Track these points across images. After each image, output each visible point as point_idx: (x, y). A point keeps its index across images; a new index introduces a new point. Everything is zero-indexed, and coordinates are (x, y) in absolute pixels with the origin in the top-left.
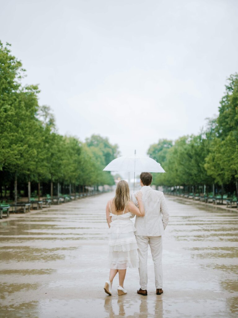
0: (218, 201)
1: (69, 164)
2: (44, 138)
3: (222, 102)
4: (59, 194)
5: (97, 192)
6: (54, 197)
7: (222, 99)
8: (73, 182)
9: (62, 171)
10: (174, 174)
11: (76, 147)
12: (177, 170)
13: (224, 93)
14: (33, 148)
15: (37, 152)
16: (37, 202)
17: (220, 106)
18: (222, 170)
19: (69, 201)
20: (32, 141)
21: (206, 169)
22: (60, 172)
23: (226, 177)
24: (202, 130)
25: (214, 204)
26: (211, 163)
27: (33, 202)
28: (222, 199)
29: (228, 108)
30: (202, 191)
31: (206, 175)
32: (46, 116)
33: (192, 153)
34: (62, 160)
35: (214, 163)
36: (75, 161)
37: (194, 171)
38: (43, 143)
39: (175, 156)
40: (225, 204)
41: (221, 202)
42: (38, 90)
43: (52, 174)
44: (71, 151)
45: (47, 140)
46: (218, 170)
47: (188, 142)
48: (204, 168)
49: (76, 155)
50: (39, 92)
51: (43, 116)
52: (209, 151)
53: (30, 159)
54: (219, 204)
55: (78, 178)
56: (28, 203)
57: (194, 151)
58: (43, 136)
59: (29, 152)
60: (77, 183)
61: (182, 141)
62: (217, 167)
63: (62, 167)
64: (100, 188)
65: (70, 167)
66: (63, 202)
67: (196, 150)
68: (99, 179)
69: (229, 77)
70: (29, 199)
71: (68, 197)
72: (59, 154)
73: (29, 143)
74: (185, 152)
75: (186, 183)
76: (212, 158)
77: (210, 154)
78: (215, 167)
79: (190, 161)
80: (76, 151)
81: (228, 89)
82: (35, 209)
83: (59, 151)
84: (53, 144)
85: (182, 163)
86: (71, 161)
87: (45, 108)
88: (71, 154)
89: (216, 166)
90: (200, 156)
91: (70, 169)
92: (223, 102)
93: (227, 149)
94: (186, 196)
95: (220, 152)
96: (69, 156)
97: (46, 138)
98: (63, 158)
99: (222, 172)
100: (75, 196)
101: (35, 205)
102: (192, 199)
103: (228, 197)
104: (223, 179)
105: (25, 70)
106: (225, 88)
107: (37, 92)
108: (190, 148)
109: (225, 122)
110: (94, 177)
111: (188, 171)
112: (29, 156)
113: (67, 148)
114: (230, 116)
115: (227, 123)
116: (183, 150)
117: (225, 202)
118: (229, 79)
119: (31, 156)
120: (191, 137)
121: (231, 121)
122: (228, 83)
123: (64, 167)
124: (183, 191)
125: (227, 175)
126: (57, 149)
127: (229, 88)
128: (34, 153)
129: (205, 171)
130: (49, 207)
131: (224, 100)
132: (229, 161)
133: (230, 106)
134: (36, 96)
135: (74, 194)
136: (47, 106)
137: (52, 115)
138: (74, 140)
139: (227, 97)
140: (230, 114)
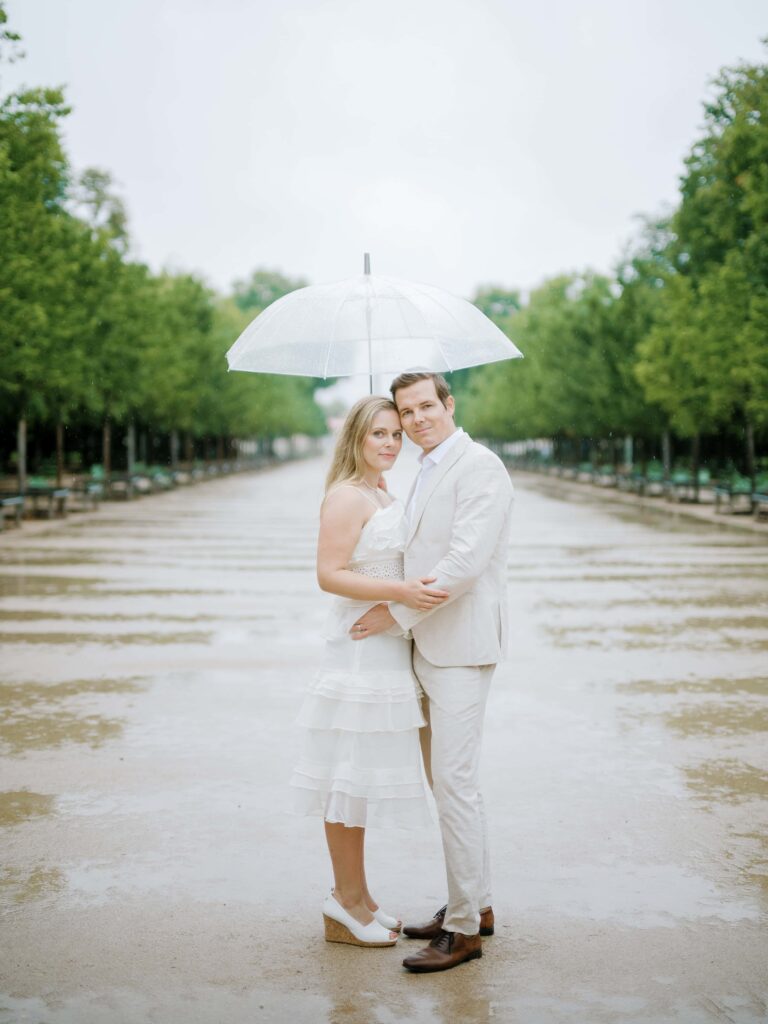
0: (682, 492)
1: (170, 362)
2: (75, 267)
3: (691, 160)
4: (134, 467)
5: (269, 458)
6: (116, 474)
7: (692, 149)
8: (185, 422)
9: (144, 386)
10: (526, 400)
11: (197, 307)
12: (538, 388)
13: (700, 128)
14: (32, 302)
15: (50, 314)
16: (48, 493)
17: (684, 171)
18: (701, 382)
19: (166, 489)
20: (28, 276)
21: (641, 380)
22: (136, 389)
23: (714, 409)
24: (625, 251)
25: (670, 500)
26: (661, 362)
27: (35, 493)
28: (696, 485)
29: (708, 179)
30: (617, 458)
31: (641, 401)
32: (98, 202)
33: (593, 327)
34: (142, 346)
35: (669, 361)
36: (191, 352)
37: (600, 390)
38: (71, 284)
39: (533, 338)
40: (707, 503)
41: (691, 493)
42: (61, 107)
43: (107, 395)
44: (177, 317)
45: (88, 275)
46: (682, 387)
47: (575, 291)
48: (633, 380)
49: (196, 332)
50: (67, 112)
51: (89, 202)
52: (649, 321)
53: (23, 338)
54: (684, 501)
55: (203, 412)
56: (17, 494)
57: (598, 322)
58: (72, 259)
59: (19, 315)
60: (199, 429)
61: (556, 291)
62: (678, 373)
63: (145, 371)
64: (280, 446)
65: (173, 370)
66: (148, 493)
67: (604, 319)
68: (276, 413)
69: (716, 74)
70: (19, 479)
71: (165, 474)
72: (132, 327)
73: (18, 280)
74: (569, 324)
75: (570, 431)
76: (661, 344)
77: (655, 330)
78: (673, 378)
79: (584, 355)
80: (194, 319)
81: (713, 117)
82: (40, 515)
83: (133, 316)
84: (108, 291)
85: (557, 360)
86: (177, 352)
87: (95, 179)
88: (176, 329)
89: (679, 371)
90: (618, 336)
91: (172, 377)
92: (694, 159)
93: (717, 311)
94: (569, 473)
95: (689, 323)
96: (168, 335)
97: (85, 268)
98: (145, 338)
99: (701, 391)
100: (190, 471)
101: (43, 503)
102: (590, 483)
103: (714, 476)
104: (698, 416)
105: (16, 37)
106: (702, 111)
107: (59, 113)
108: (584, 310)
109: (699, 225)
110: (258, 407)
111: (576, 387)
112: (16, 329)
113: (162, 308)
114: (719, 208)
115: (708, 232)
116: (560, 319)
117: (705, 495)
118: (717, 83)
119: (25, 329)
120: (585, 278)
121: (722, 221)
122: (713, 95)
123: (152, 372)
124: (559, 457)
125: (718, 401)
126: (123, 308)
127: (716, 112)
128: (35, 318)
129: (637, 386)
130: (95, 509)
131: (699, 152)
132: (723, 354)
133: (718, 173)
134: (54, 126)
135: (185, 465)
136: (102, 171)
137: (117, 201)
138: (190, 280)
139: (708, 143)
140: (716, 200)
